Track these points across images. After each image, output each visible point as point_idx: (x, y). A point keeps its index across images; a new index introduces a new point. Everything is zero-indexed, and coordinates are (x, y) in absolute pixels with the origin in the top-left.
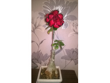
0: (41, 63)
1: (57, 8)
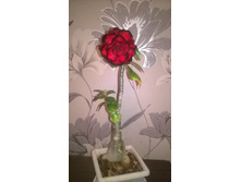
0: (94, 144)
1: (133, 22)
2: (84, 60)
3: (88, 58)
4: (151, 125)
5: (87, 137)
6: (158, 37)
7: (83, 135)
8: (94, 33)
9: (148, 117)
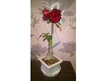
0: (40, 55)
1: (55, 4)
4: (63, 47)
5: (37, 53)
6: (66, 11)
7: (35, 52)
8: (39, 9)
9: (62, 44)
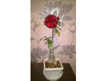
0: (40, 58)
1: (55, 9)
2: (35, 24)
3: (37, 24)
4: (62, 50)
5: (37, 55)
6: (65, 15)
